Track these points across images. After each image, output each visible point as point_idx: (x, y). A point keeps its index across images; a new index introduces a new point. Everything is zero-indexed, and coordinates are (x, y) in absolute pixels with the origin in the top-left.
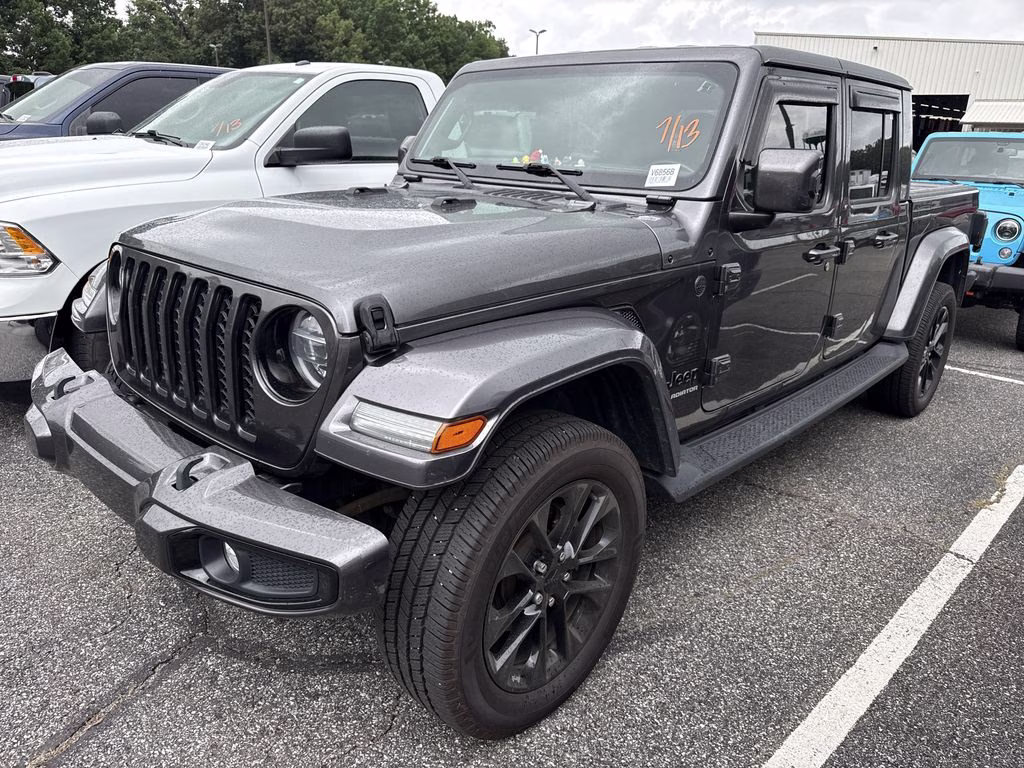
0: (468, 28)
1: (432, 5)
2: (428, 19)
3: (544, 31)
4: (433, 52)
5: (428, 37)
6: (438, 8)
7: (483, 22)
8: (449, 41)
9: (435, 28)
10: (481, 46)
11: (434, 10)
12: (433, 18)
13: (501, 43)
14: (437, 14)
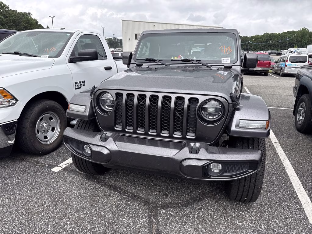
0: (22, 14)
1: (7, 6)
2: (6, 11)
3: (54, 17)
4: (10, 22)
5: (7, 17)
6: (10, 7)
7: (27, 13)
8: (16, 19)
9: (9, 14)
10: (28, 21)
11: (8, 8)
12: (8, 11)
13: (35, 20)
14: (9, 9)
